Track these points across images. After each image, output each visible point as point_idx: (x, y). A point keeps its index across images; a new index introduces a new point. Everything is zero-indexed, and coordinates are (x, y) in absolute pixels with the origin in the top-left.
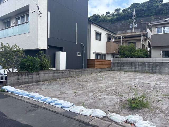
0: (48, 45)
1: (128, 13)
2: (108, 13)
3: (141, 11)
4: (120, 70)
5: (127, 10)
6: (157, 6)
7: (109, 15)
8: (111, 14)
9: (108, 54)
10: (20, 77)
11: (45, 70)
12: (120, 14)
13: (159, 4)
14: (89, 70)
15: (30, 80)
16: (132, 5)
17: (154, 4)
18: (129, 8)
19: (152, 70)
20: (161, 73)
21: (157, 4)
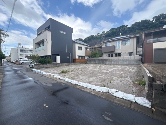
0: (52, 54)
1: (109, 33)
2: (99, 34)
3: (116, 32)
4: (90, 63)
5: (108, 32)
6: (125, 29)
7: (99, 35)
8: (100, 34)
9: (86, 56)
10: (39, 66)
11: (50, 63)
12: (105, 34)
13: (126, 28)
14: (73, 63)
15: (43, 67)
16: (111, 29)
17: (123, 28)
18: (109, 31)
19: (102, 63)
20: (105, 64)
21: (124, 28)
